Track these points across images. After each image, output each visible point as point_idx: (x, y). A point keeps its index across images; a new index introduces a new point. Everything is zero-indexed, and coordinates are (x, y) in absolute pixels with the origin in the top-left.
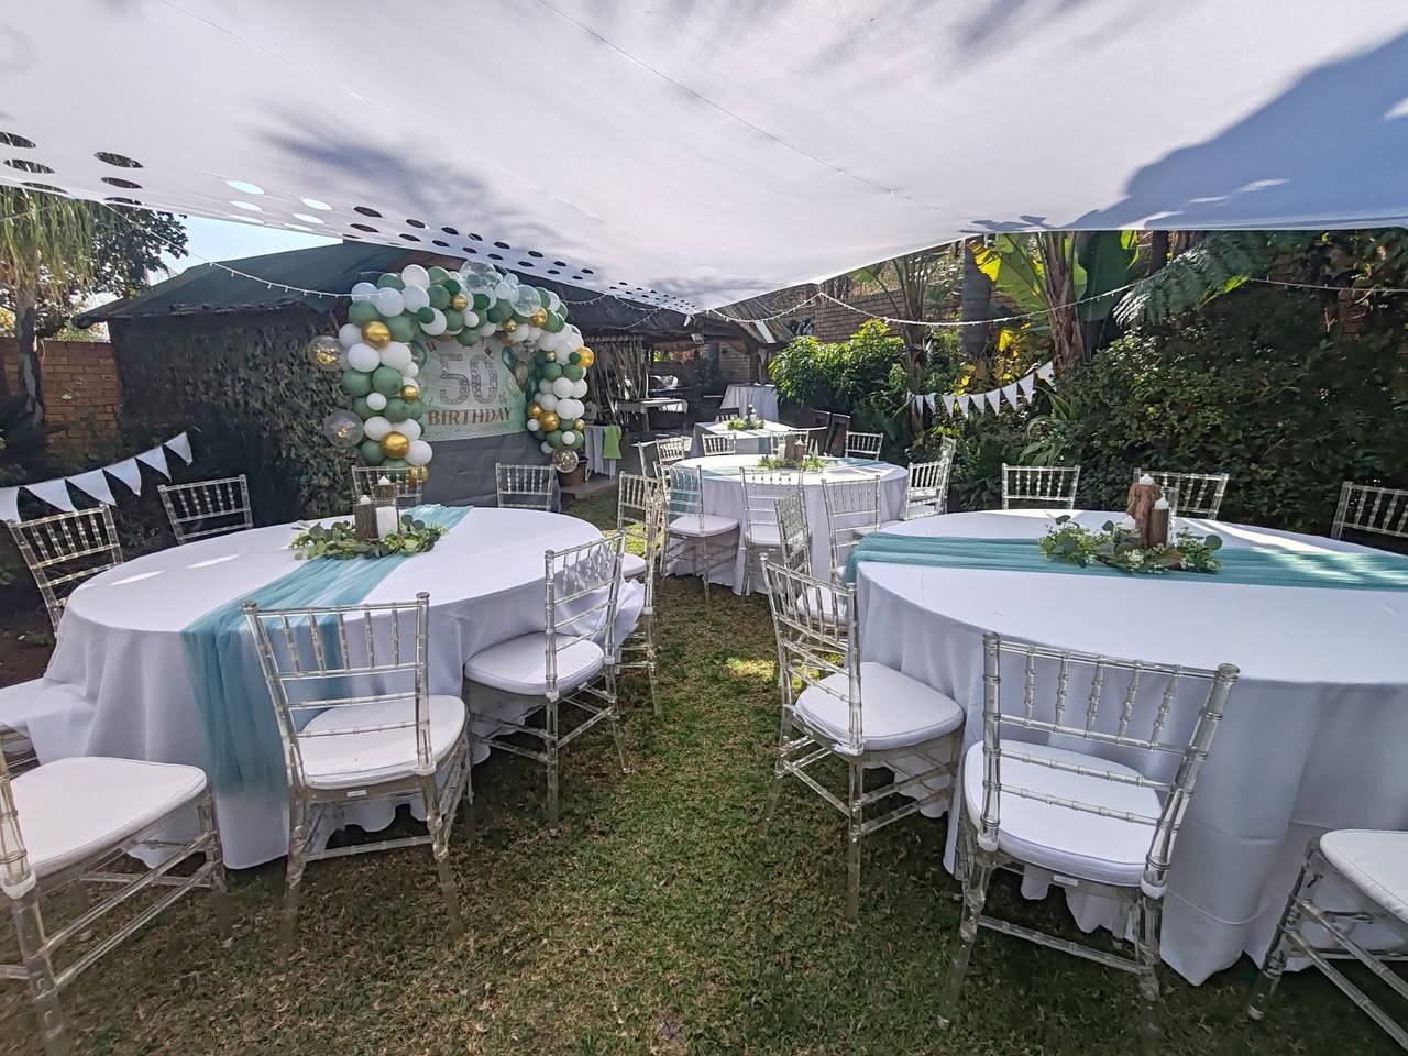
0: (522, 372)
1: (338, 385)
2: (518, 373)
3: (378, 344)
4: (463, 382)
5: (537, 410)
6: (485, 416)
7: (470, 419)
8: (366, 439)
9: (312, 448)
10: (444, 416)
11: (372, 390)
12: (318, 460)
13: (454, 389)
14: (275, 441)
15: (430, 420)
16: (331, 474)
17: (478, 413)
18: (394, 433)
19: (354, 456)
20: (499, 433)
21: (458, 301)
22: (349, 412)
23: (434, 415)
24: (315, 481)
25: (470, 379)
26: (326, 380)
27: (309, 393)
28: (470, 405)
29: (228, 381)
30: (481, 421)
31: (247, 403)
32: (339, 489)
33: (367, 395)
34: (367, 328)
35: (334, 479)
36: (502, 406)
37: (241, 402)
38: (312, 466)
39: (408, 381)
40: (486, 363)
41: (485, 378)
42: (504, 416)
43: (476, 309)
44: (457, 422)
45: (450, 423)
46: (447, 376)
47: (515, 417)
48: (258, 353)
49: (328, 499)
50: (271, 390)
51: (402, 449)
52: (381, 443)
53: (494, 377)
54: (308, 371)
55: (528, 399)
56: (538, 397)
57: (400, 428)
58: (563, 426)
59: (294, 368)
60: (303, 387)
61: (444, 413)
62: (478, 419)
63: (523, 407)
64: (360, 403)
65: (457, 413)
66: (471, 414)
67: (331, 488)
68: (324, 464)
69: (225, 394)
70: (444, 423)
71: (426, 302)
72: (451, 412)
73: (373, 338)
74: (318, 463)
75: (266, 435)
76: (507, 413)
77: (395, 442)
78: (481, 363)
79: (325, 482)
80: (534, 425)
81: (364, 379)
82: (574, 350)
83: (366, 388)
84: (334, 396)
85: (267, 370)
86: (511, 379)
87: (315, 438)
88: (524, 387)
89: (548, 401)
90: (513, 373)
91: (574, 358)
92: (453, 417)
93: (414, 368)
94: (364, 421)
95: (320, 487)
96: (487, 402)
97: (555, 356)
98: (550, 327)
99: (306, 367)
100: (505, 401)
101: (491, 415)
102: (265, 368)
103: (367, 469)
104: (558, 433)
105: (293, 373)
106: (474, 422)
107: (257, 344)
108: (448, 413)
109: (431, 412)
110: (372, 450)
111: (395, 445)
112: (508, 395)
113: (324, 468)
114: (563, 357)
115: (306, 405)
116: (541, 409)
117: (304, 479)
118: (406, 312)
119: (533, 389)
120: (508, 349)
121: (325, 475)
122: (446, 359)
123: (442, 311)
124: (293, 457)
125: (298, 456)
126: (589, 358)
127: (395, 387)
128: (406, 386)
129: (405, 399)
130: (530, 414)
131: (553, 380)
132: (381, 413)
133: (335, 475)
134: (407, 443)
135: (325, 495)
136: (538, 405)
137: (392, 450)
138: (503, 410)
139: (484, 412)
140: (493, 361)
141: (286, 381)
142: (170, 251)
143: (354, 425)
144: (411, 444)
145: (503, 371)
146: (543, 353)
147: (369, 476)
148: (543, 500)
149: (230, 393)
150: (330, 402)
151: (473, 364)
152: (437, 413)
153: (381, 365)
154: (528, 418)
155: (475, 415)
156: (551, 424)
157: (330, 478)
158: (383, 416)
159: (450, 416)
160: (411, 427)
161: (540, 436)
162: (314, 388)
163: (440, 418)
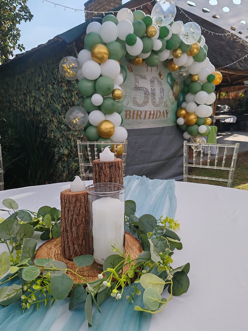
0: (177, 88)
1: (75, 92)
2: (175, 88)
3: (100, 60)
4: (146, 93)
5: (183, 112)
6: (155, 114)
7: (147, 116)
8: (89, 125)
9: (61, 132)
10: (134, 113)
11: (95, 92)
12: (63, 139)
13: (140, 97)
14: (45, 128)
15: (126, 116)
16: (69, 147)
17: (152, 112)
18: (106, 121)
19: (82, 136)
20: (161, 126)
21: (151, 29)
22: (81, 107)
23: (128, 113)
24: (61, 151)
25: (150, 91)
26: (70, 91)
27: (61, 99)
28: (149, 107)
29: (28, 98)
30: (153, 118)
31: (34, 109)
32: (73, 156)
33: (91, 96)
34: (94, 49)
35: (71, 150)
36: (165, 109)
37: (32, 109)
38: (61, 142)
39: (116, 87)
40: (159, 81)
41: (158, 92)
42: (165, 115)
43: (160, 38)
44: (140, 118)
45: (137, 118)
46: (137, 89)
47: (171, 116)
48: (40, 80)
49: (67, 161)
50: (44, 101)
51: (110, 132)
52: (98, 128)
53: (162, 90)
54: (61, 86)
55: (178, 106)
56: (184, 105)
57: (110, 118)
58: (200, 122)
59: (55, 86)
60: (58, 97)
61: (134, 111)
62: (152, 116)
63: (175, 111)
64: (87, 101)
65: (141, 112)
66: (148, 113)
67: (69, 156)
68: (66, 141)
69: (27, 105)
70: (133, 118)
71: (132, 31)
72: (138, 111)
73: (98, 55)
74: (63, 140)
75: (41, 125)
76: (167, 113)
77: (106, 127)
78: (156, 82)
79: (66, 152)
80: (181, 121)
81: (90, 85)
82: (210, 73)
83: (91, 91)
84: (73, 100)
85: (43, 89)
86: (171, 93)
87: (62, 126)
88: (177, 98)
89: (191, 106)
90: (172, 89)
91: (210, 78)
92: (138, 115)
93: (121, 78)
94: (89, 113)
95: (64, 155)
96: (158, 106)
97: (198, 78)
98: (197, 58)
99: (60, 84)
100: (167, 106)
101: (159, 114)
102: (42, 88)
103: (88, 143)
104: (196, 126)
105: (54, 89)
106: (149, 118)
107: (39, 76)
108: (136, 112)
109: (126, 111)
110: (92, 132)
111: (106, 129)
112: (169, 103)
113: (66, 144)
114: (203, 78)
115: (59, 107)
116: (186, 111)
117: (56, 150)
118: (118, 40)
119: (181, 99)
120: (170, 74)
121: (66, 148)
122: (138, 77)
123: (141, 38)
124: (52, 137)
125: (54, 136)
126: (219, 78)
127: (109, 89)
128: (115, 89)
129: (114, 98)
130: (178, 114)
131: (195, 93)
132: (99, 108)
133: (71, 147)
134: (113, 128)
135: (66, 159)
136: (185, 109)
137: (104, 132)
138: (165, 112)
139: (156, 112)
140: (162, 81)
141: (51, 94)
142: (18, 48)
143: (83, 115)
144: (115, 128)
145: (167, 87)
146: (191, 76)
147: (89, 149)
148: (224, 174)
149: (28, 105)
150: (71, 104)
151: (152, 82)
152: (130, 112)
153: (101, 76)
154: (177, 118)
155: (150, 114)
156: (192, 121)
157: (68, 149)
158: (100, 110)
159: (137, 113)
160: (116, 118)
161: (184, 128)
162: (64, 96)
163: (132, 114)
